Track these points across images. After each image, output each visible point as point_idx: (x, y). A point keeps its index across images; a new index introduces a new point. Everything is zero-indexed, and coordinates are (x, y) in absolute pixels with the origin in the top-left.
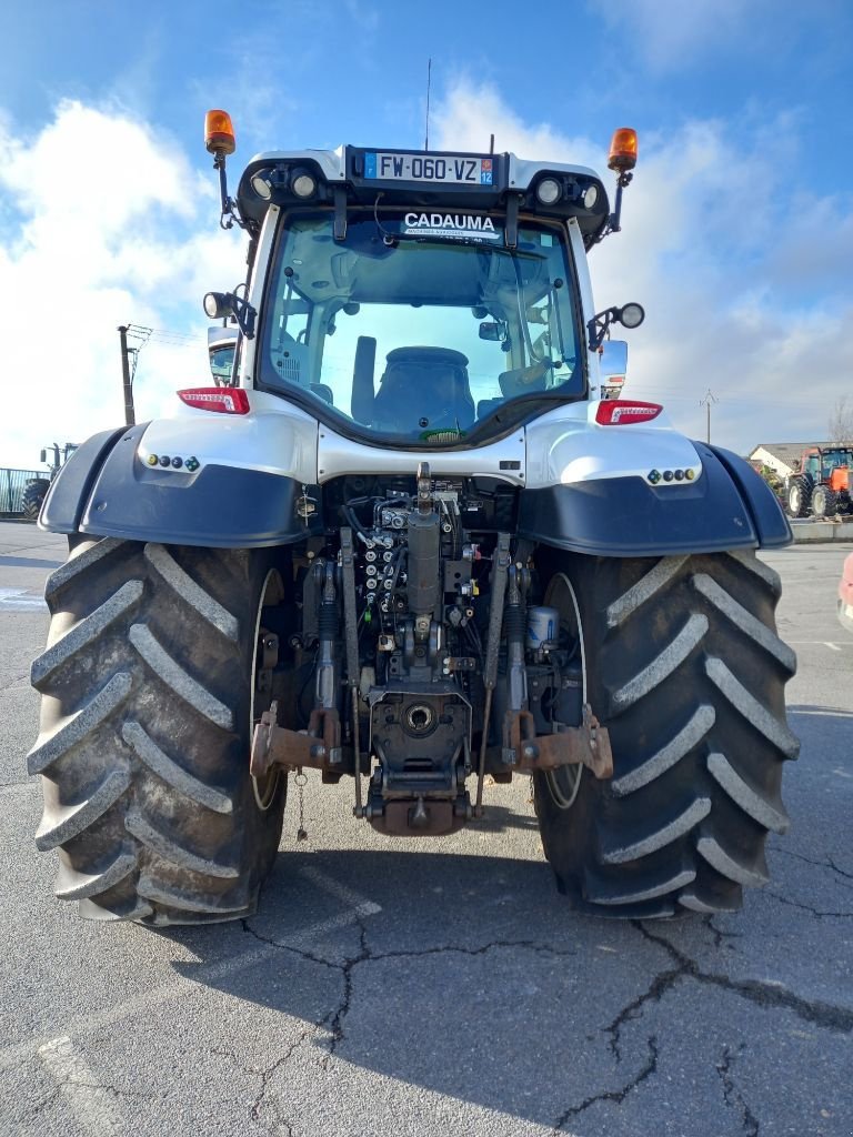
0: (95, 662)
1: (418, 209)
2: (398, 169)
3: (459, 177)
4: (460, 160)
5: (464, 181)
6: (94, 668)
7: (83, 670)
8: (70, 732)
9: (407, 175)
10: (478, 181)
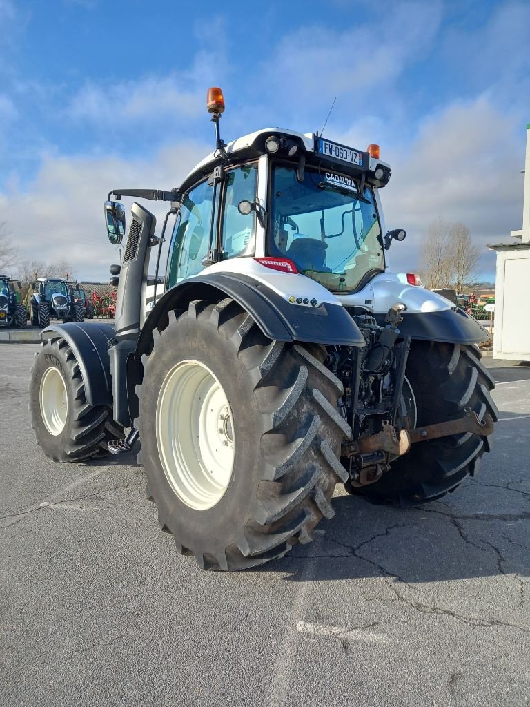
0: (298, 412)
1: (330, 171)
2: (331, 150)
3: (352, 160)
4: (352, 152)
5: (353, 162)
6: (298, 415)
7: (293, 416)
8: (300, 451)
9: (333, 155)
10: (358, 164)
